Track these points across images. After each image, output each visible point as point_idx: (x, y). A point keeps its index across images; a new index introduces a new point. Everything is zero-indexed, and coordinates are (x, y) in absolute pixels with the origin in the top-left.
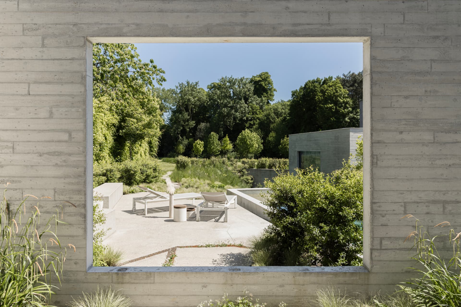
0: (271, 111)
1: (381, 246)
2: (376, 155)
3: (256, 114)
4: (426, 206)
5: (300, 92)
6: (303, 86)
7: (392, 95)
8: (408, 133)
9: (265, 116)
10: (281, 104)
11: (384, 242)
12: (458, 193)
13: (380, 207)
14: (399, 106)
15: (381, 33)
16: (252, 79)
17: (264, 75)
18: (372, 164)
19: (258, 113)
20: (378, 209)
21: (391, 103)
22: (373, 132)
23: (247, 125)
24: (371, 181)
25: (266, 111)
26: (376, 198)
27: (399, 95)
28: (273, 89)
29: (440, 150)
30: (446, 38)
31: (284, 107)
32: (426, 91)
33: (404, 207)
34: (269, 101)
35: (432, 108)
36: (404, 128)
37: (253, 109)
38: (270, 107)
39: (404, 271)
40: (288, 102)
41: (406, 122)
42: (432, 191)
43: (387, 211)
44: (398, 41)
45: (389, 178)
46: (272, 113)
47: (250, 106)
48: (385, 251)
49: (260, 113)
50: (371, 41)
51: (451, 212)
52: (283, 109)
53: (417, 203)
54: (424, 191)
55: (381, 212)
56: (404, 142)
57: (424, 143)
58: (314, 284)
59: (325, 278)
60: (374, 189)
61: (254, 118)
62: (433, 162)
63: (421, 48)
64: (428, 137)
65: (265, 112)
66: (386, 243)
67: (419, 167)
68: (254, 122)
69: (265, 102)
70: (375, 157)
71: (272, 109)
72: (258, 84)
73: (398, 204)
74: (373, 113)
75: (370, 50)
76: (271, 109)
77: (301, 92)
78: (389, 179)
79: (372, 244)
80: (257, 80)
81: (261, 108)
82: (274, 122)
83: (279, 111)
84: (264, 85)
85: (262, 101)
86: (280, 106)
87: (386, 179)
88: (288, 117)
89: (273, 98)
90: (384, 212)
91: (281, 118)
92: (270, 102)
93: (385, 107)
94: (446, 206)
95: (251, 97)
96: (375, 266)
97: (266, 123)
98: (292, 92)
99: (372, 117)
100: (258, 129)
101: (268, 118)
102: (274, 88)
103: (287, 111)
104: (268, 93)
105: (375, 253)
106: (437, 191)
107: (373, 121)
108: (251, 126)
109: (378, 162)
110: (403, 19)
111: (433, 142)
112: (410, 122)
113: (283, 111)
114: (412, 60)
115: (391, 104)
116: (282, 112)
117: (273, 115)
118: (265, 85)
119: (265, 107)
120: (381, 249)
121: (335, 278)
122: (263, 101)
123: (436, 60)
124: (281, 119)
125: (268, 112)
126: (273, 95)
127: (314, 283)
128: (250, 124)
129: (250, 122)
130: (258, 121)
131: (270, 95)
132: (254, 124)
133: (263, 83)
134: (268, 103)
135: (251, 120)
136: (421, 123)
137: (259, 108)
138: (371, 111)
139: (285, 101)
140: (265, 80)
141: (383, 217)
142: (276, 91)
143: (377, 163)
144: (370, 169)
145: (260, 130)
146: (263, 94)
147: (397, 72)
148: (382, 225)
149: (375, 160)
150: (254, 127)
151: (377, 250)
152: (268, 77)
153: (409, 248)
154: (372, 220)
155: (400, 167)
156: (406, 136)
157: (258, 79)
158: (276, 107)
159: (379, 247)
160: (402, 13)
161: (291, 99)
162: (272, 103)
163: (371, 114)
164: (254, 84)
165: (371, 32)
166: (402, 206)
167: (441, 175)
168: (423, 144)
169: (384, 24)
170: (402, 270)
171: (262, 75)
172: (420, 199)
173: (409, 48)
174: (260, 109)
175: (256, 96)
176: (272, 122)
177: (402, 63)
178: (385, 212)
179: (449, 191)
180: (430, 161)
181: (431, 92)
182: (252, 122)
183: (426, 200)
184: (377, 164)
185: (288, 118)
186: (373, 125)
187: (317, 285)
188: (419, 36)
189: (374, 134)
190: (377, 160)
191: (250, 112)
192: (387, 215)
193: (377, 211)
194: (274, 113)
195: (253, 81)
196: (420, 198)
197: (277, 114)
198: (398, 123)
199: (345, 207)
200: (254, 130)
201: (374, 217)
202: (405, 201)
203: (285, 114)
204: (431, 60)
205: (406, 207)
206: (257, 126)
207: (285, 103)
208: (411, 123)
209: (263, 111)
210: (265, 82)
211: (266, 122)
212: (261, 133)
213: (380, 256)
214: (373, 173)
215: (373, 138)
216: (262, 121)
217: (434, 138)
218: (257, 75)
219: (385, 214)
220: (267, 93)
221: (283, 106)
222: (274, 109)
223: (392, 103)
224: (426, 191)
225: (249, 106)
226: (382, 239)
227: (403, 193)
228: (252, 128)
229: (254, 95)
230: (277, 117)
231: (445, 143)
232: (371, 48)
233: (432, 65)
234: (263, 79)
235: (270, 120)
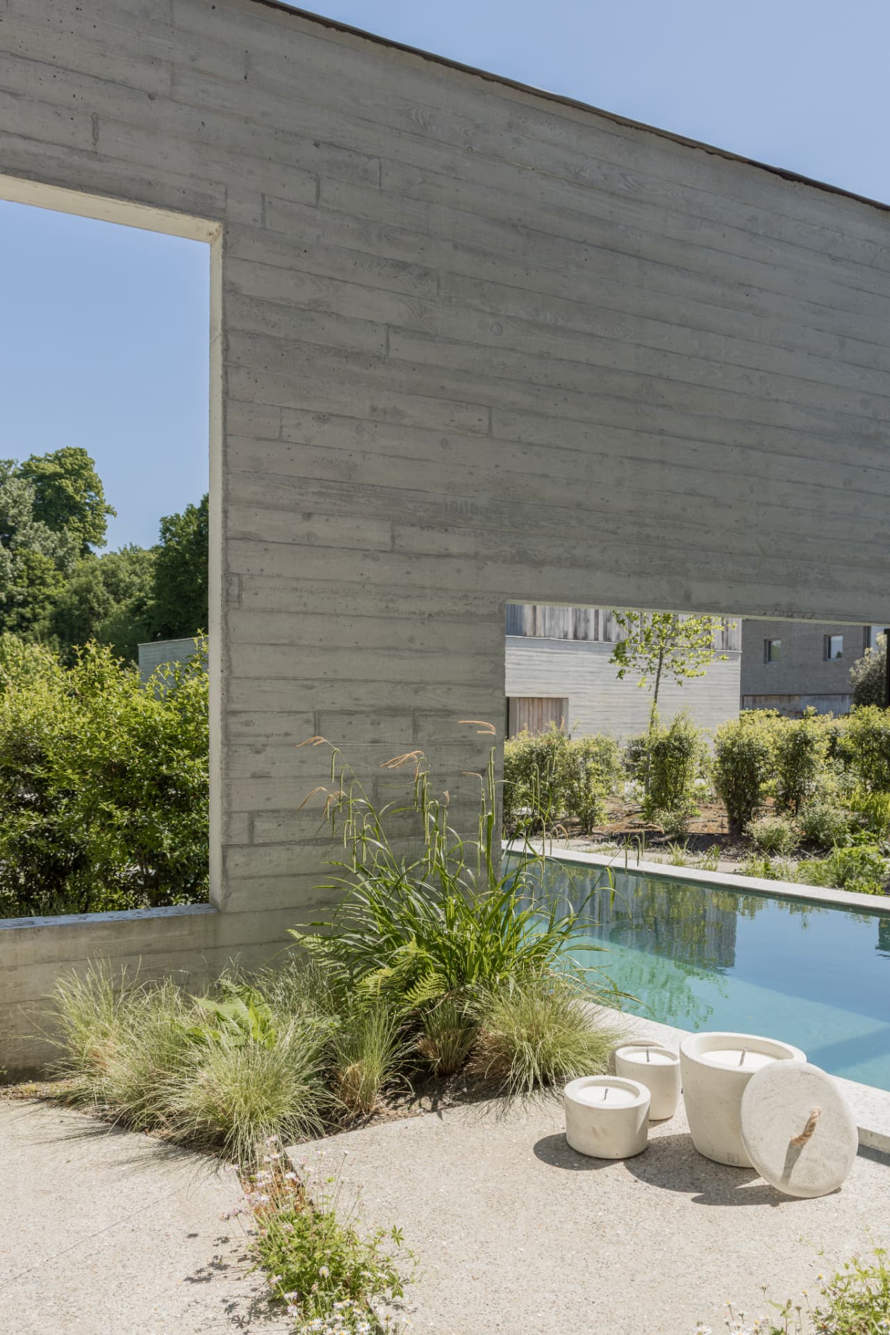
0: (96, 577)
1: (251, 836)
2: (238, 575)
3: (43, 583)
4: (372, 724)
5: (188, 523)
6: (198, 505)
7: (284, 405)
8: (325, 517)
9: (76, 592)
10: (130, 558)
11: (261, 825)
12: (449, 689)
13: (247, 724)
14: (302, 441)
15: (255, 220)
16: (29, 465)
17: (71, 455)
18: (227, 601)
19: (49, 580)
20: (245, 729)
21: (282, 427)
22: (230, 508)
23: (11, 620)
24: (223, 650)
25: (79, 576)
26: (237, 698)
27: (302, 410)
28: (102, 508)
29: (408, 573)
30: (425, 274)
31: (137, 567)
32: (374, 409)
33: (315, 726)
34: (90, 545)
35: (390, 456)
36: (316, 503)
37: (30, 567)
38: (90, 564)
39: (313, 902)
40: (151, 551)
41: (322, 487)
42: (385, 681)
43: (268, 737)
44: (303, 254)
45: (274, 642)
46: (98, 583)
47: (21, 555)
48: (262, 850)
49: (58, 582)
50: (224, 235)
51: (432, 738)
52: (134, 573)
53: (349, 714)
54: (366, 681)
55: (250, 740)
56: (316, 544)
57: (368, 550)
58: (50, 962)
59: (84, 940)
60: (231, 673)
61: (35, 598)
62: (390, 605)
63: (361, 285)
64: (376, 534)
65: (74, 581)
66: (267, 826)
67: (354, 616)
68: (33, 609)
69: (73, 549)
70: (235, 580)
71: (98, 573)
72: (49, 486)
73: (298, 716)
74: (229, 450)
75: (223, 263)
76: (94, 570)
77: (191, 522)
78: (272, 644)
79: (226, 831)
80: (48, 473)
81: (61, 565)
82: (106, 615)
83: (121, 581)
84: (70, 490)
85: (63, 542)
86: (125, 565)
87: (265, 644)
88: (151, 598)
89: (104, 537)
90: (259, 739)
91: (129, 601)
92: (93, 548)
93: (265, 439)
94: (421, 723)
95: (25, 525)
96: (234, 895)
97: (80, 616)
98: (163, 520)
99: (225, 464)
100: (50, 634)
101: (83, 600)
102: (106, 504)
103: (149, 581)
104: (85, 516)
105: (236, 858)
106: (398, 683)
107: (228, 474)
108: (24, 625)
109: (244, 595)
110: (314, 191)
111: (389, 549)
112: (332, 489)
113: (137, 580)
114: (338, 315)
115: (281, 432)
116: (132, 584)
117: (100, 590)
118: (77, 490)
119: (76, 564)
120: (251, 844)
121: (116, 938)
122: (67, 543)
123: (399, 327)
124: (126, 606)
125: (83, 580)
126: (104, 528)
127: (49, 960)
128: (22, 617)
129: (21, 610)
130: (49, 607)
131: (94, 525)
132: (35, 618)
133: (67, 484)
134: (85, 551)
135: (24, 604)
136: (360, 495)
137: (53, 566)
138: (225, 445)
139: (144, 548)
140: (75, 473)
141: (258, 752)
142: (114, 514)
143: (239, 596)
144: (221, 613)
145: (58, 639)
146: (67, 521)
147: (297, 341)
148: (254, 776)
149: (234, 590)
150: (36, 626)
151: (242, 846)
152: (86, 465)
153: (327, 839)
154: (227, 763)
155: (304, 613)
156: (321, 528)
157: (51, 468)
158: (111, 566)
159: (244, 839)
160: (314, 175)
161: (158, 543)
162: (98, 551)
163: (225, 454)
164: (35, 481)
165: (224, 210)
166: (308, 722)
167: (410, 641)
168: (366, 554)
169: (263, 196)
170: (310, 899)
171: (66, 457)
172: (358, 705)
173: (331, 279)
174: (55, 570)
175: (40, 524)
176: (99, 614)
177: (312, 320)
178: (263, 740)
179: (427, 684)
180: (380, 600)
181: (386, 413)
182: (27, 612)
183: (372, 706)
184: (240, 602)
185: (151, 602)
186: (230, 487)
187: (60, 964)
188: (358, 251)
189: (233, 513)
190: (240, 590)
191: (20, 577)
192: (267, 748)
193: (239, 735)
194: (106, 584)
195: (34, 472)
196: (356, 699)
197: (116, 589)
198: (301, 488)
199: (179, 751)
200: (36, 639)
201: (230, 753)
202: (319, 707)
203: (140, 590)
204: (389, 325)
205: (319, 726)
206: (47, 623)
207: (140, 555)
208: (335, 491)
209: (66, 577)
210: (75, 481)
211: (77, 613)
212: (61, 647)
213: (248, 865)
214: (230, 624)
215: (230, 524)
216: (63, 610)
217: (393, 538)
218: (47, 455)
219: (264, 745)
220: (82, 519)
221: (134, 563)
222: (104, 572)
223: (284, 429)
224: (371, 681)
225: (15, 555)
226: (253, 816)
227: (313, 687)
228: (27, 628)
229: (36, 519)
230: (115, 599)
231: (420, 556)
232: (224, 257)
233: (391, 340)
234: (67, 471)
235: (92, 608)
